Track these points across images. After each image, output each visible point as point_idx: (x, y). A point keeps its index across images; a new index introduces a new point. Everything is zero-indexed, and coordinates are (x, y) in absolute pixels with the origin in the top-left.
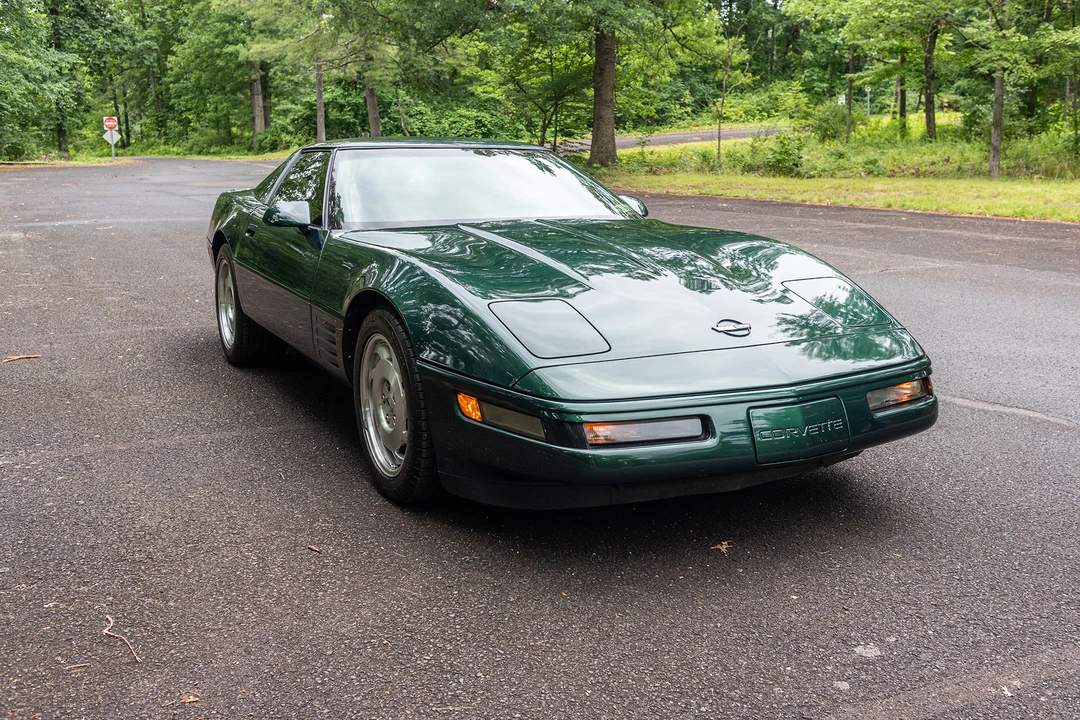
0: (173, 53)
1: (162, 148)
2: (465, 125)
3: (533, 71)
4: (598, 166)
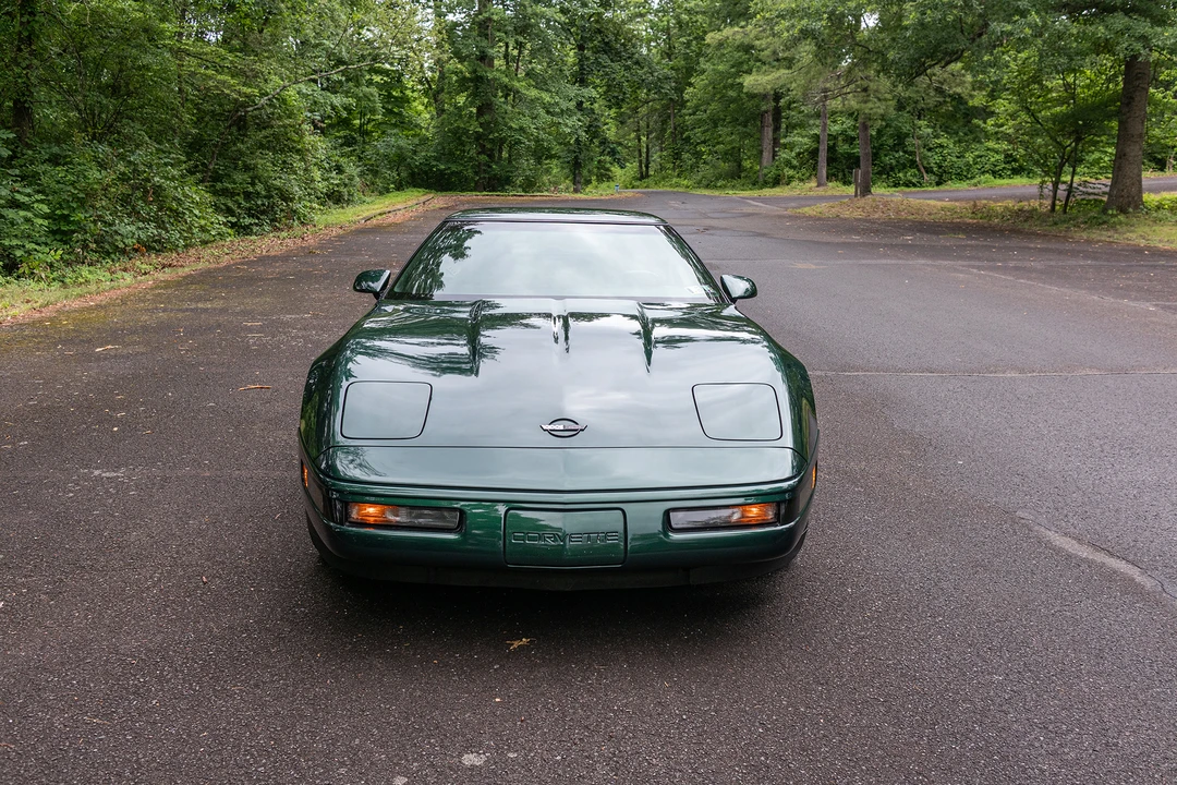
0: (690, 85)
1: (675, 180)
2: (992, 159)
3: (1050, 100)
4: (1115, 212)
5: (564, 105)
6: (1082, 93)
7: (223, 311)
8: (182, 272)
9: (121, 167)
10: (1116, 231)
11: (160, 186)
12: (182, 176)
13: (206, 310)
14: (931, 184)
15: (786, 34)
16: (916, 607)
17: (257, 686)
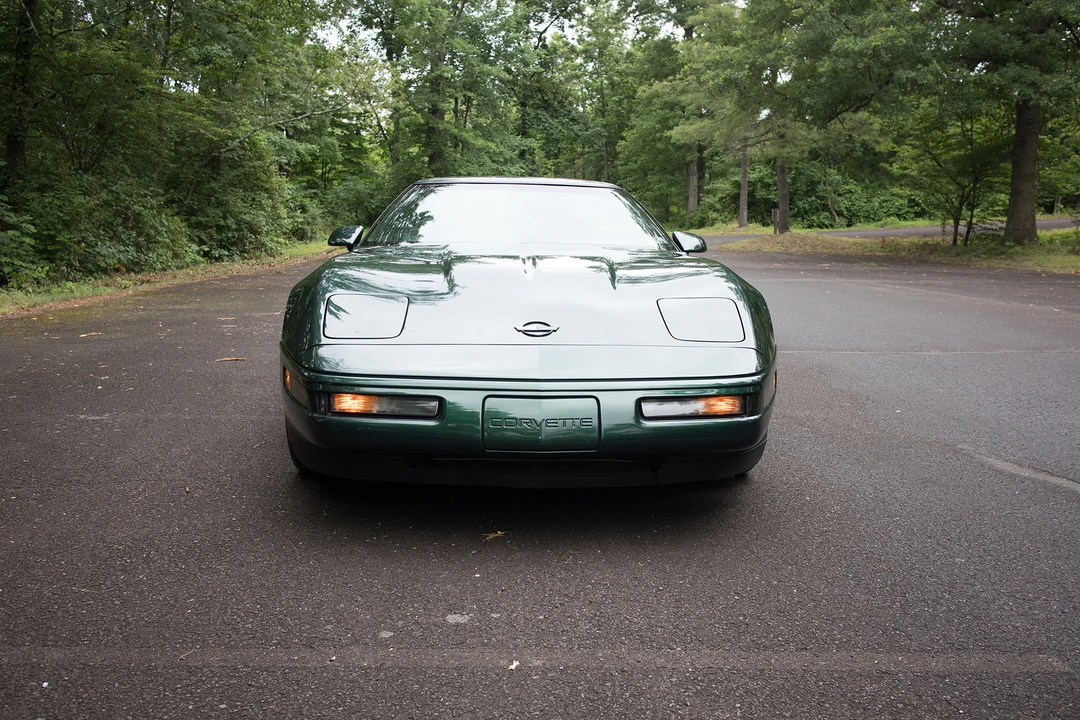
0: (623, 138)
2: (897, 204)
3: (950, 145)
4: (1012, 244)
5: (508, 154)
6: (979, 139)
7: (198, 311)
8: (158, 286)
9: (104, 195)
10: (1014, 260)
11: (139, 214)
12: (160, 206)
13: (183, 310)
14: (842, 226)
15: (711, 82)
16: (874, 510)
17: (242, 566)
